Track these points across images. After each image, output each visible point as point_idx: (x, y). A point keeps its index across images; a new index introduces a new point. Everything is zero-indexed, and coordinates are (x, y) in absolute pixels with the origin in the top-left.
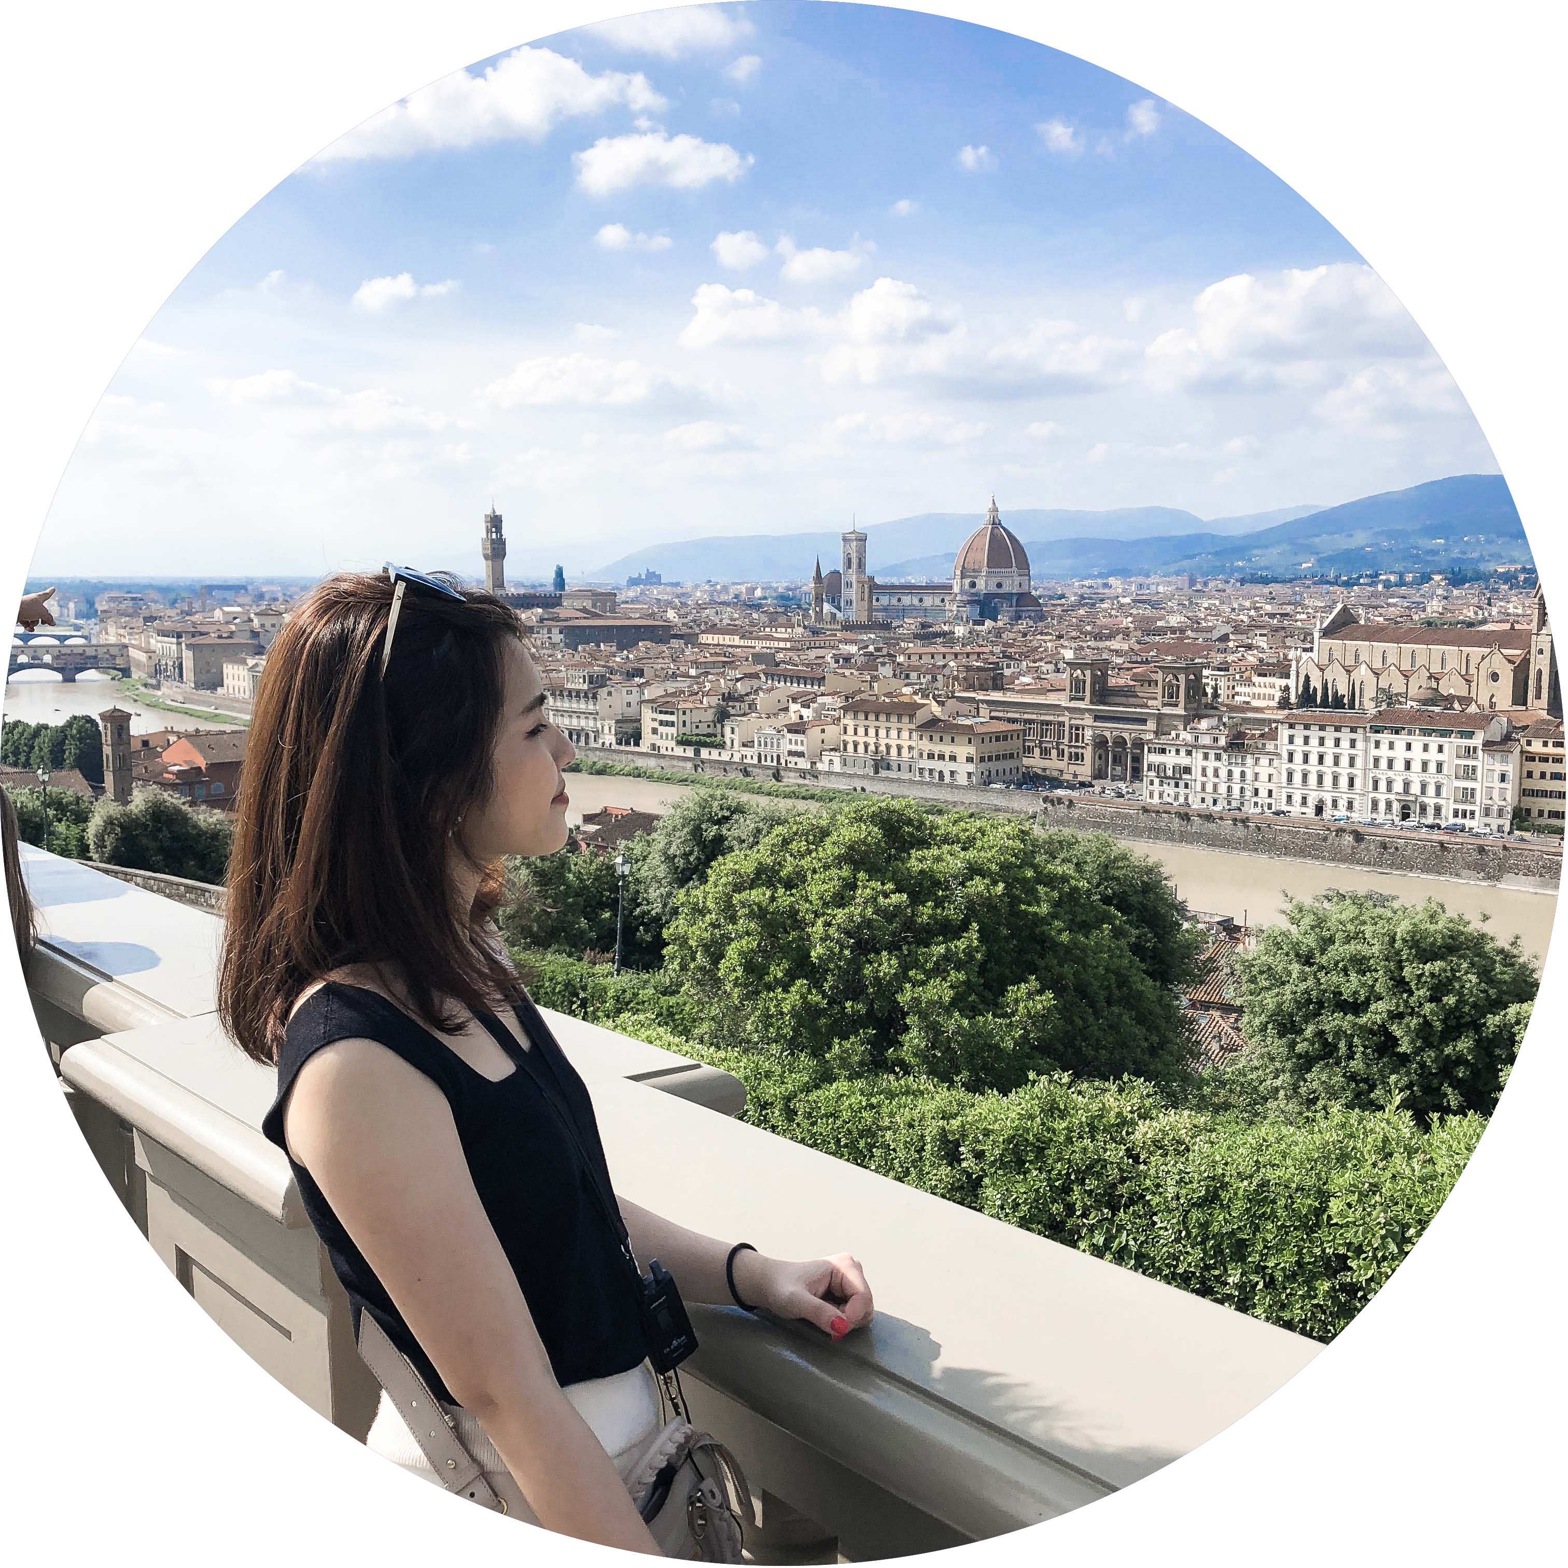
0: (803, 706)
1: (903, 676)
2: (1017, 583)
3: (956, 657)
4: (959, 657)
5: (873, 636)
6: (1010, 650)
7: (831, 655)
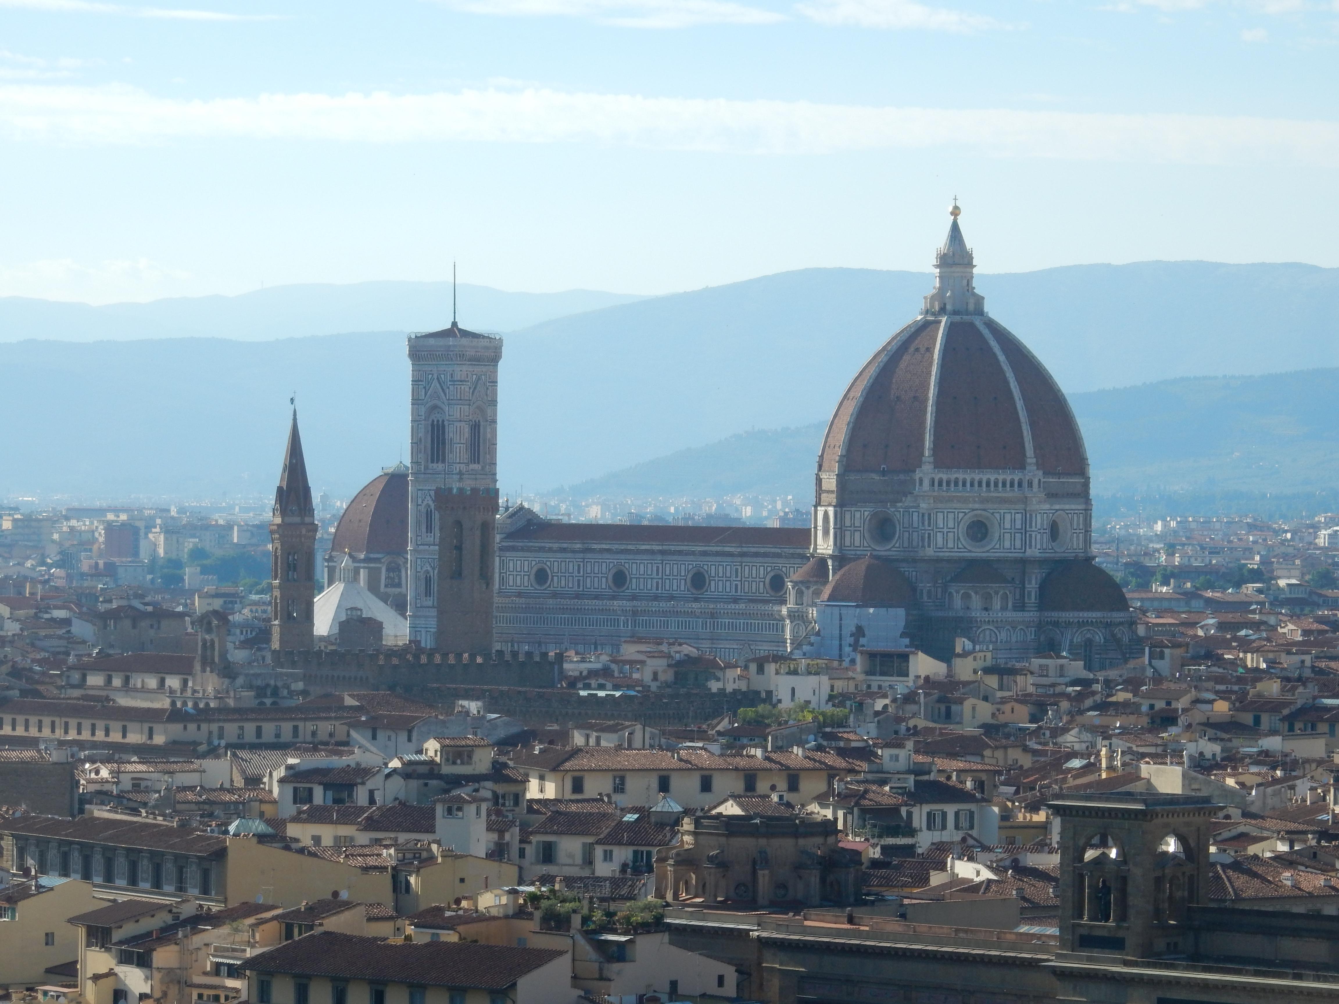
0: (125, 959)
1: (530, 851)
2: (1040, 522)
3: (750, 786)
4: (762, 786)
5: (473, 707)
6: (941, 763)
7: (281, 772)
